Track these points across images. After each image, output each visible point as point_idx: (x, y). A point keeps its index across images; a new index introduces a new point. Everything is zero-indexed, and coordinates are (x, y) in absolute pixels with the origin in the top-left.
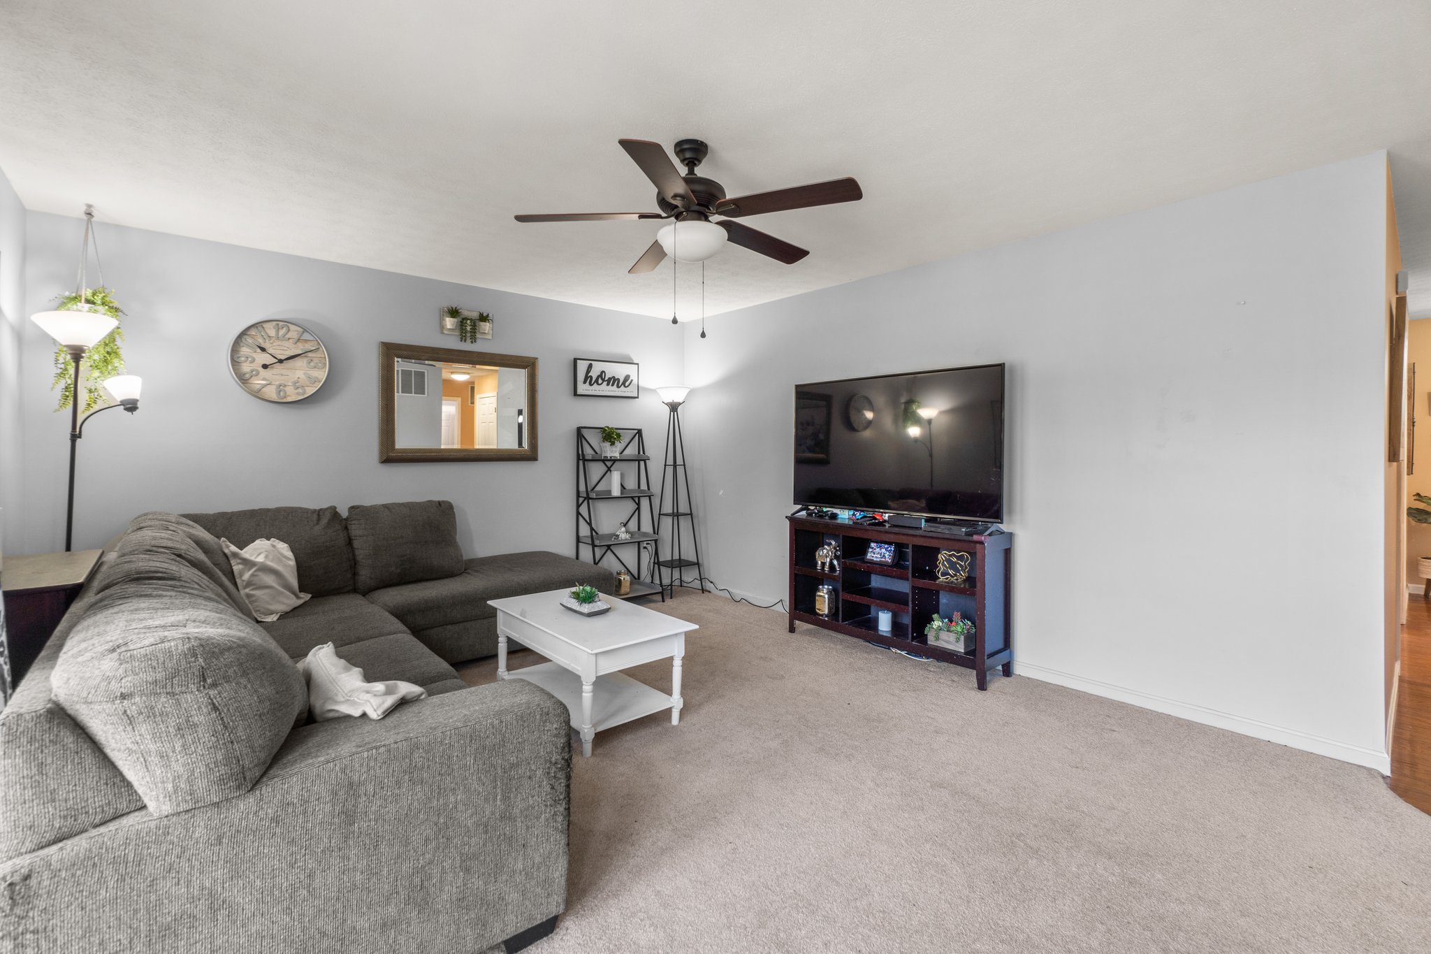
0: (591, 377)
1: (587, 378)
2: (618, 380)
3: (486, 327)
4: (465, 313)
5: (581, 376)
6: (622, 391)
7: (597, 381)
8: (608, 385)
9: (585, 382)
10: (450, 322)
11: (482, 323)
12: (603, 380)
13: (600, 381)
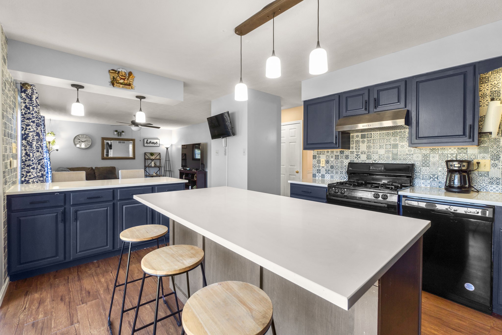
0: (148, 142)
1: (147, 143)
2: (154, 143)
3: (123, 133)
4: (119, 131)
5: (145, 142)
6: (155, 145)
7: (149, 143)
8: (152, 144)
9: (146, 143)
10: (115, 133)
11: (122, 133)
12: (151, 143)
13: (150, 143)
